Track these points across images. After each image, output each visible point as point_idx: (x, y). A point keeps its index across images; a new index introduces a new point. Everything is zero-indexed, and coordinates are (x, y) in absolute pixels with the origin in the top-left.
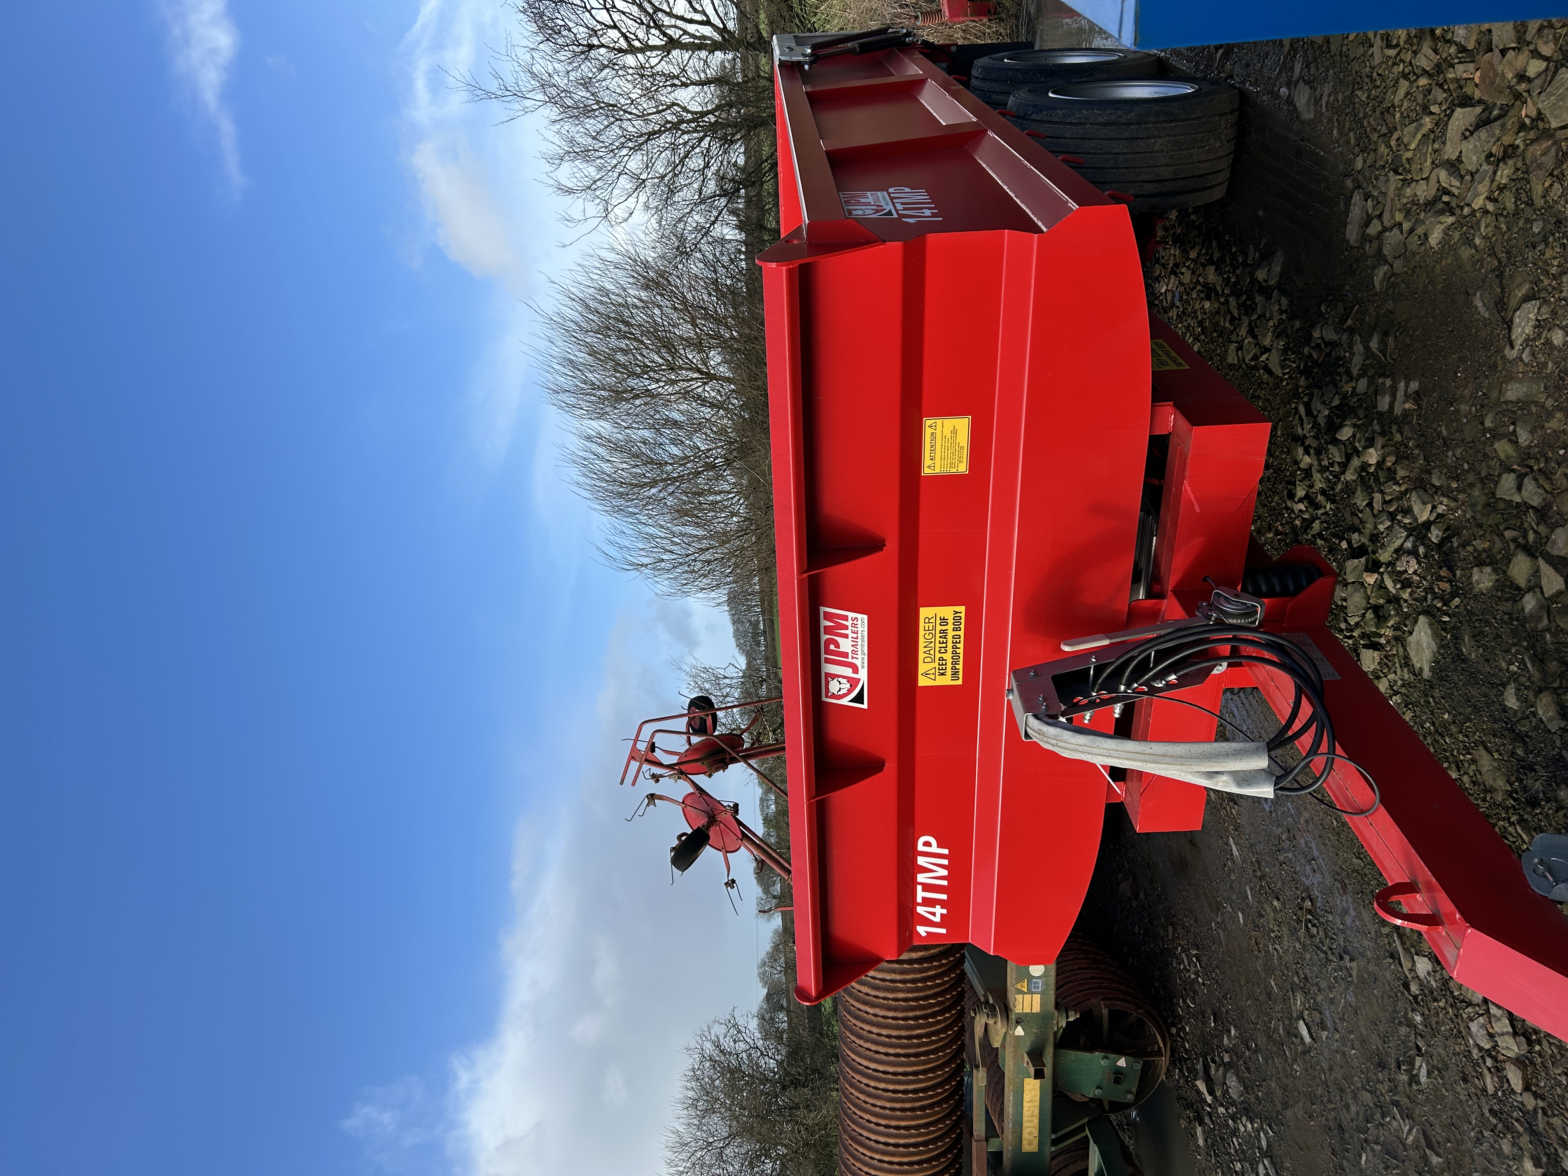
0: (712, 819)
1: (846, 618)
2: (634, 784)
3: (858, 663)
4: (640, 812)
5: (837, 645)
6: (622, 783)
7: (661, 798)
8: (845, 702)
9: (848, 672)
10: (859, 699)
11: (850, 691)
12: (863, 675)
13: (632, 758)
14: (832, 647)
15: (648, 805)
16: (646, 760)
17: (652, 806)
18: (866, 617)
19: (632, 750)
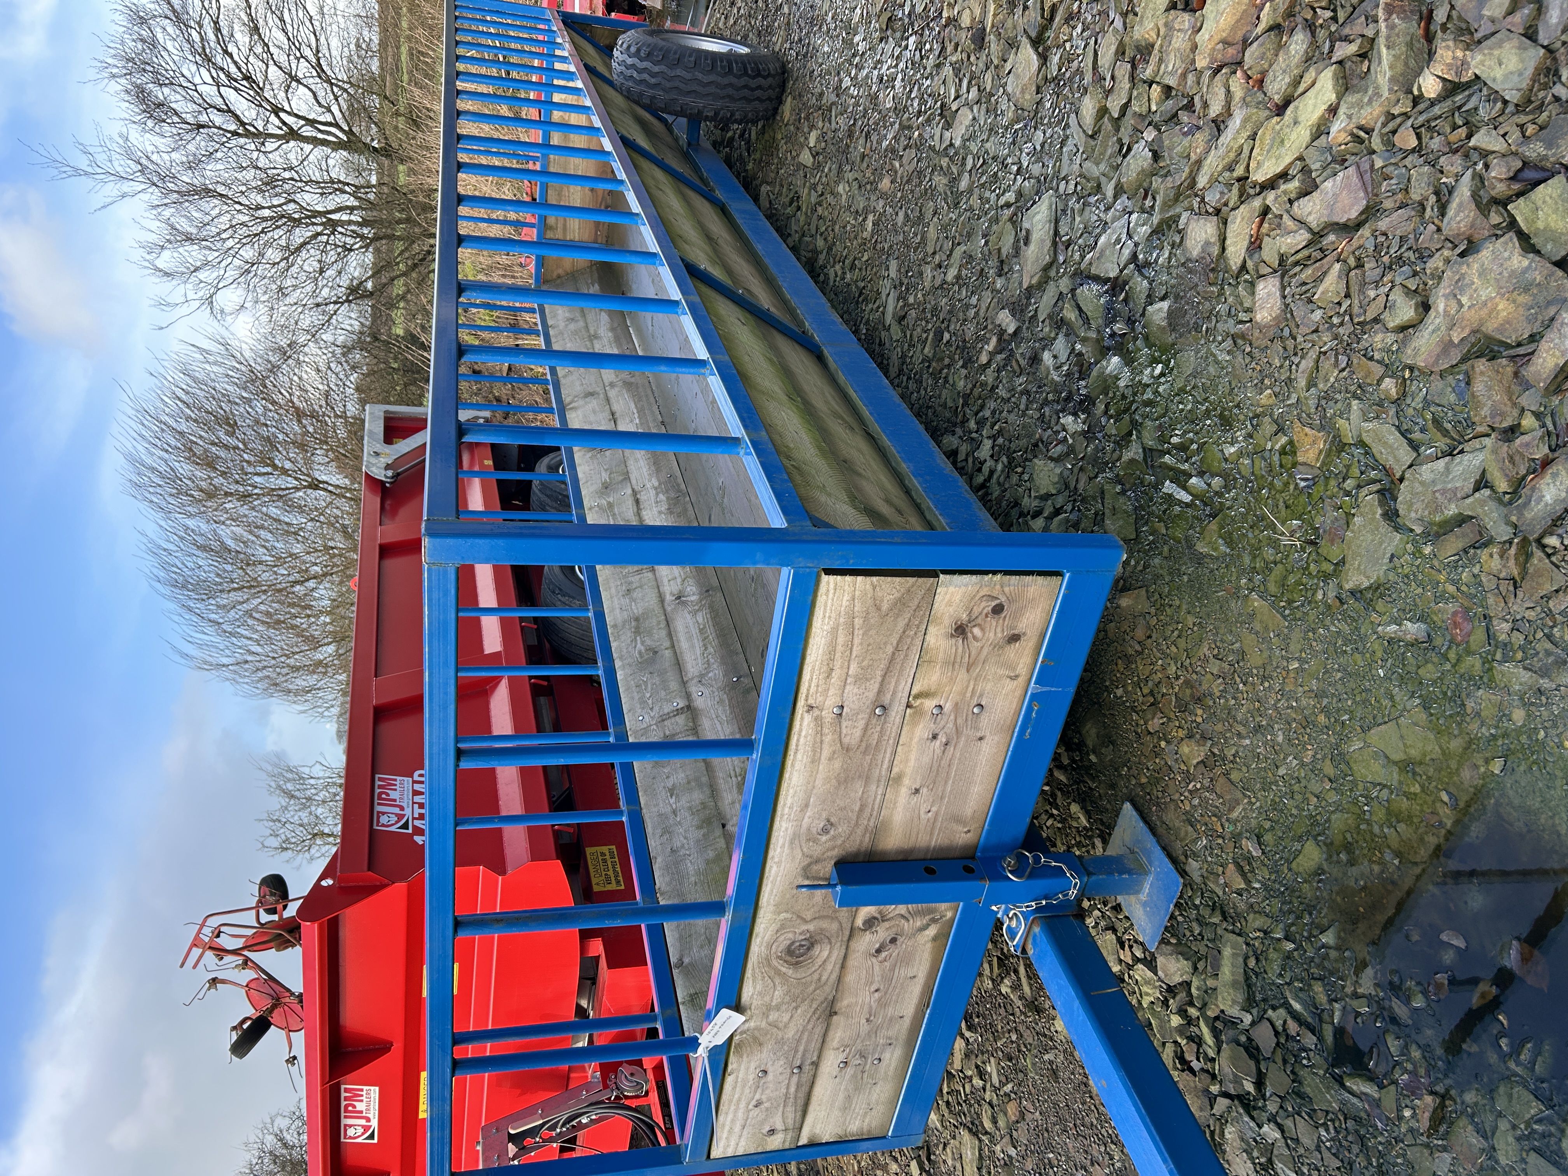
0: (277, 1002)
1: (362, 1090)
2: (195, 967)
3: (371, 1116)
4: (200, 996)
5: (354, 1107)
6: (182, 966)
7: (223, 982)
8: (359, 1140)
9: (363, 1122)
10: (372, 1136)
11: (363, 1134)
12: (374, 1123)
13: (194, 945)
14: (350, 1108)
15: (209, 989)
16: (210, 948)
17: (213, 991)
18: (377, 1089)
19: (195, 939)
